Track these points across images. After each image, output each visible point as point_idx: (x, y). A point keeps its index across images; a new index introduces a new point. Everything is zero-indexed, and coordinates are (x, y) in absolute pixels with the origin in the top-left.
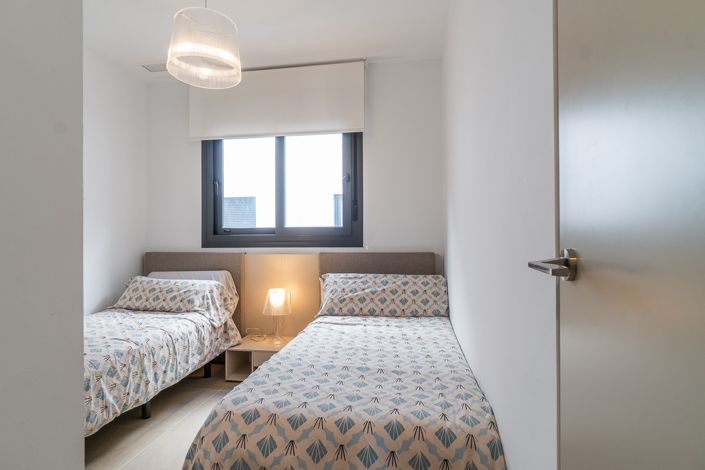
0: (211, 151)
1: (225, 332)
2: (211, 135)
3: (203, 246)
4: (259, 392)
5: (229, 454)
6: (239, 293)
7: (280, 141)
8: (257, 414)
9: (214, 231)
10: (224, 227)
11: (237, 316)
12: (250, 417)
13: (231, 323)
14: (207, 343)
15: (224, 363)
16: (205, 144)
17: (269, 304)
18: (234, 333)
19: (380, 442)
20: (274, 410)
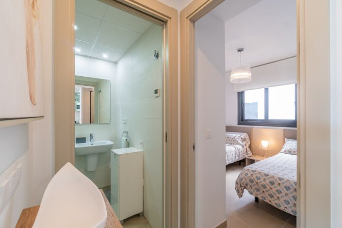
0: (241, 95)
1: (247, 152)
2: (240, 90)
3: (238, 124)
4: (256, 167)
5: (249, 177)
6: (250, 140)
7: (267, 90)
8: (255, 171)
9: (242, 120)
10: (245, 118)
11: (250, 147)
12: (254, 171)
13: (248, 149)
14: (241, 154)
15: (245, 162)
16: (239, 93)
17: (262, 145)
18: (249, 152)
19: (292, 185)
20: (260, 171)
